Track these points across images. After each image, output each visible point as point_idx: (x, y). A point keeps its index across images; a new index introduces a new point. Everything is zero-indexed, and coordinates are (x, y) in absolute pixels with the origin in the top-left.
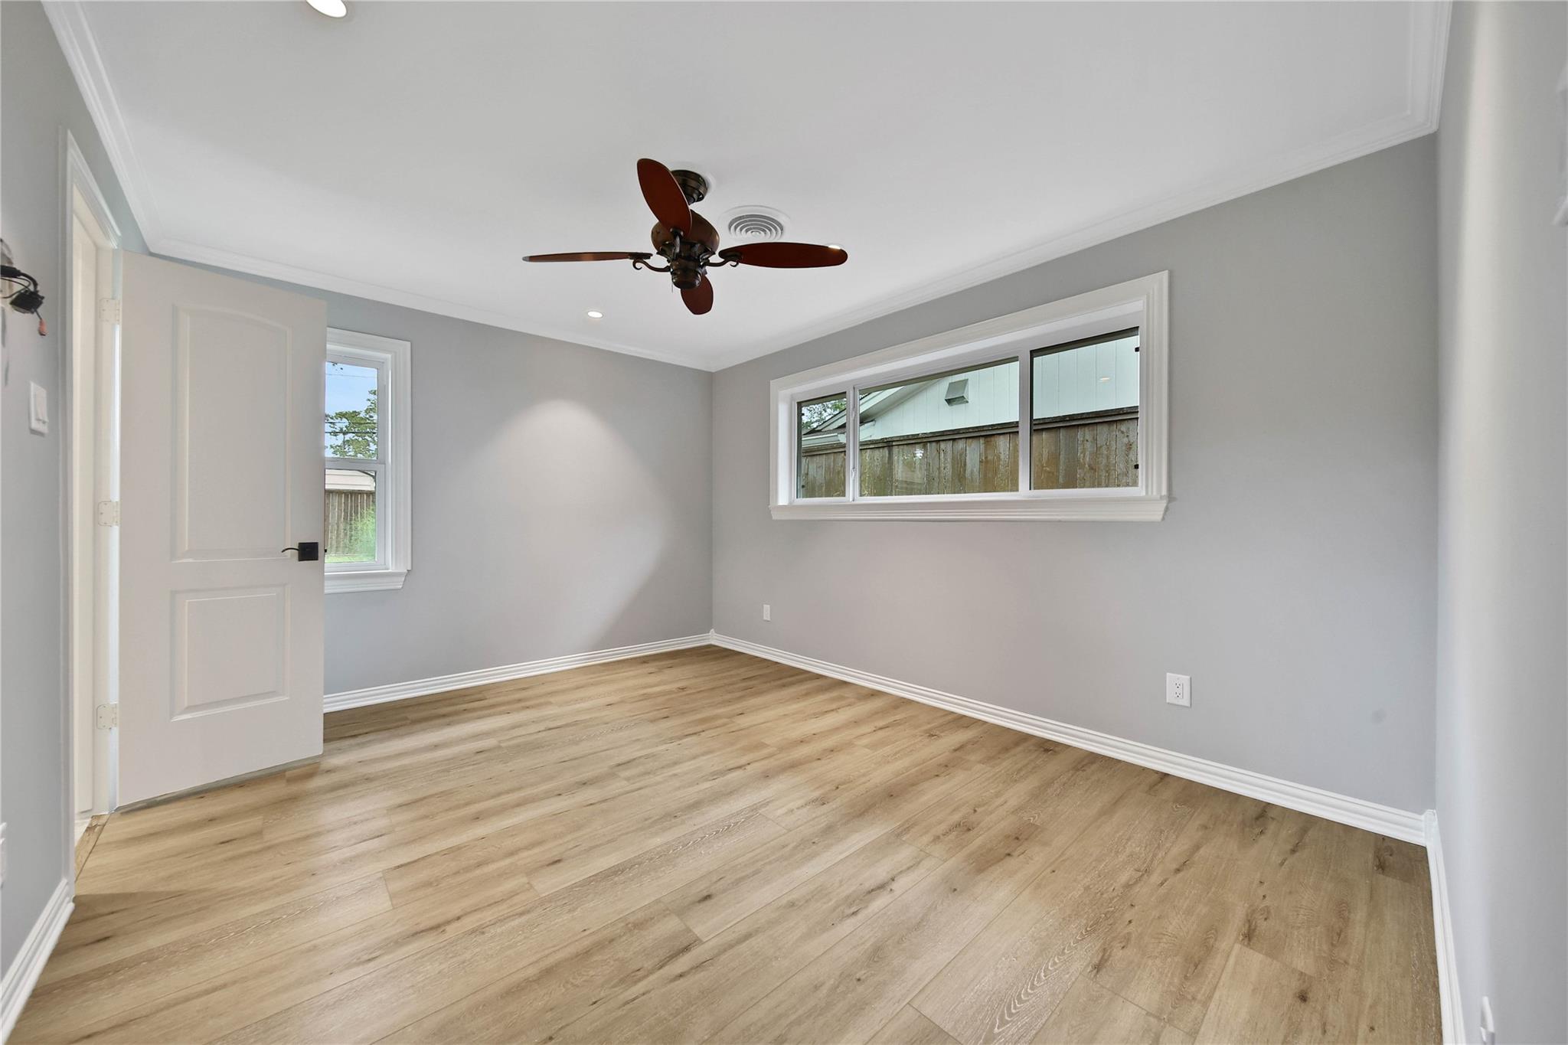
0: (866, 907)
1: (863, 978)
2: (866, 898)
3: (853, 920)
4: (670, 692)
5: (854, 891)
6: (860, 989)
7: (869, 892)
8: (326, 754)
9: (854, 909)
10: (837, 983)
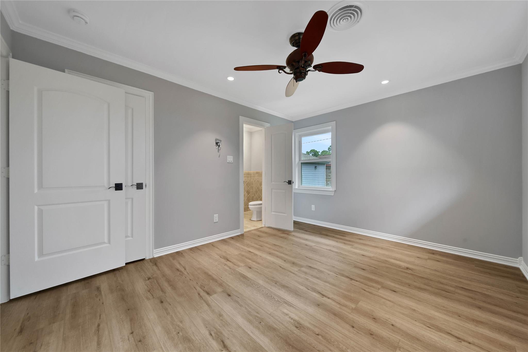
0: (213, 339)
1: (179, 334)
2: (219, 340)
3: (207, 333)
4: (400, 267)
5: (224, 336)
6: (175, 333)
7: (223, 342)
8: (294, 231)
9: (213, 334)
10: (180, 327)
